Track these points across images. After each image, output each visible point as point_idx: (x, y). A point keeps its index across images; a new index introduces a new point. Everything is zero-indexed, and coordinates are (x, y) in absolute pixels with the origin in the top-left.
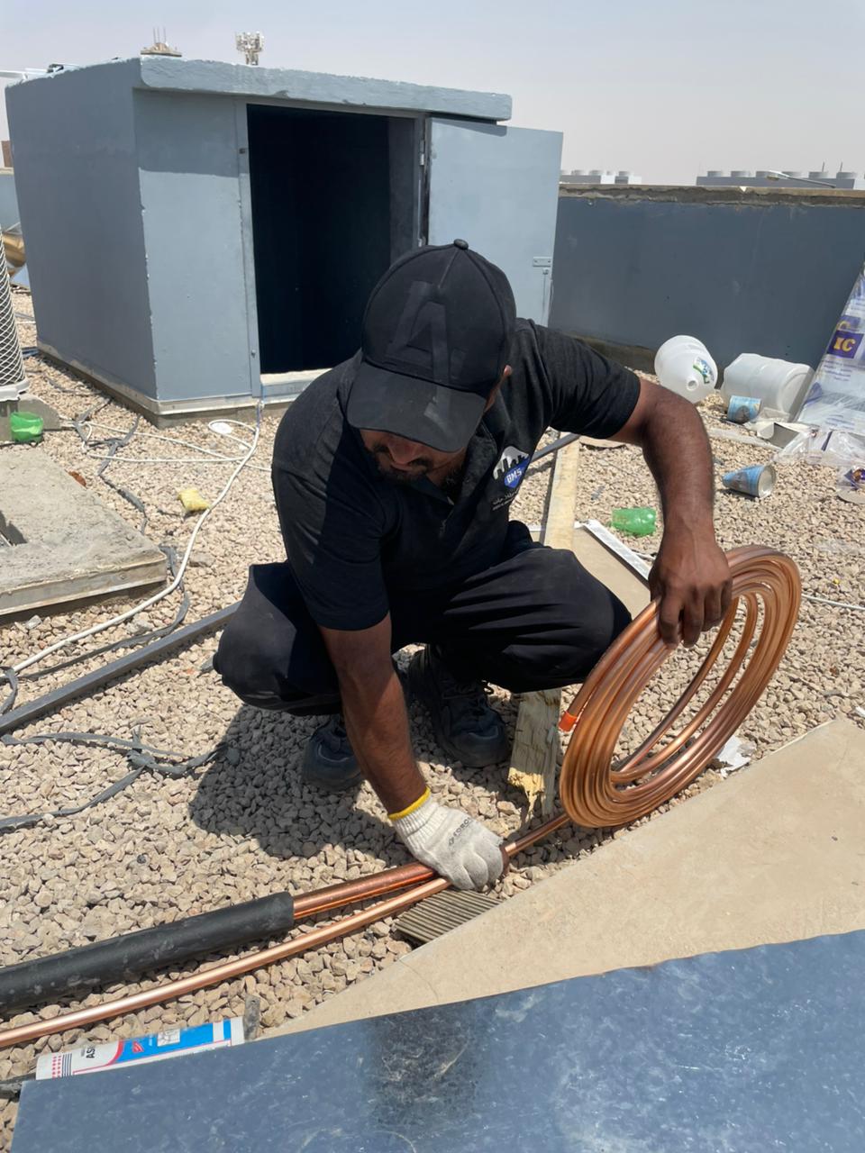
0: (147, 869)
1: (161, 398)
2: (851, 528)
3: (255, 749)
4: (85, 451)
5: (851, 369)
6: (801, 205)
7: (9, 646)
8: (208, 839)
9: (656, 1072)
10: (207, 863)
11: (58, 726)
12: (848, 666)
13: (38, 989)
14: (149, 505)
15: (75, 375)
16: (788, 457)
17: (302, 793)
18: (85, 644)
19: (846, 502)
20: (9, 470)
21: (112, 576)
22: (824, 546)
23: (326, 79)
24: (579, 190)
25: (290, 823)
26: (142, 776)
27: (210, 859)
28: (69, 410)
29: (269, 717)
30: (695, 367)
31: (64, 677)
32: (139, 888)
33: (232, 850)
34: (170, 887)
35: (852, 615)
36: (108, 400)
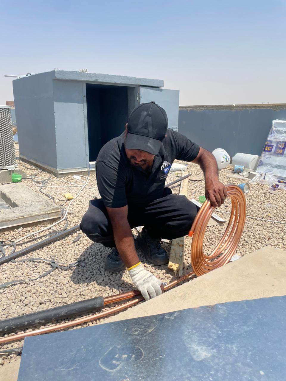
0: (57, 294)
1: (59, 168)
2: (274, 201)
3: (90, 263)
4: (34, 184)
5: (271, 155)
6: (252, 109)
7: (13, 236)
8: (76, 287)
9: (213, 331)
10: (76, 292)
11: (29, 257)
12: (273, 237)
13: (26, 323)
14: (55, 198)
15: (31, 164)
16: (254, 182)
17: (105, 273)
18: (36, 235)
19: (272, 194)
20: (12, 188)
21: (45, 215)
22: (265, 205)
23: (109, 76)
24: (185, 108)
25: (101, 281)
26: (55, 270)
27: (77, 292)
28: (29, 174)
29: (94, 254)
30: (223, 157)
31: (30, 244)
32: (55, 299)
33: (84, 289)
34: (65, 299)
35: (275, 224)
36: (42, 170)
